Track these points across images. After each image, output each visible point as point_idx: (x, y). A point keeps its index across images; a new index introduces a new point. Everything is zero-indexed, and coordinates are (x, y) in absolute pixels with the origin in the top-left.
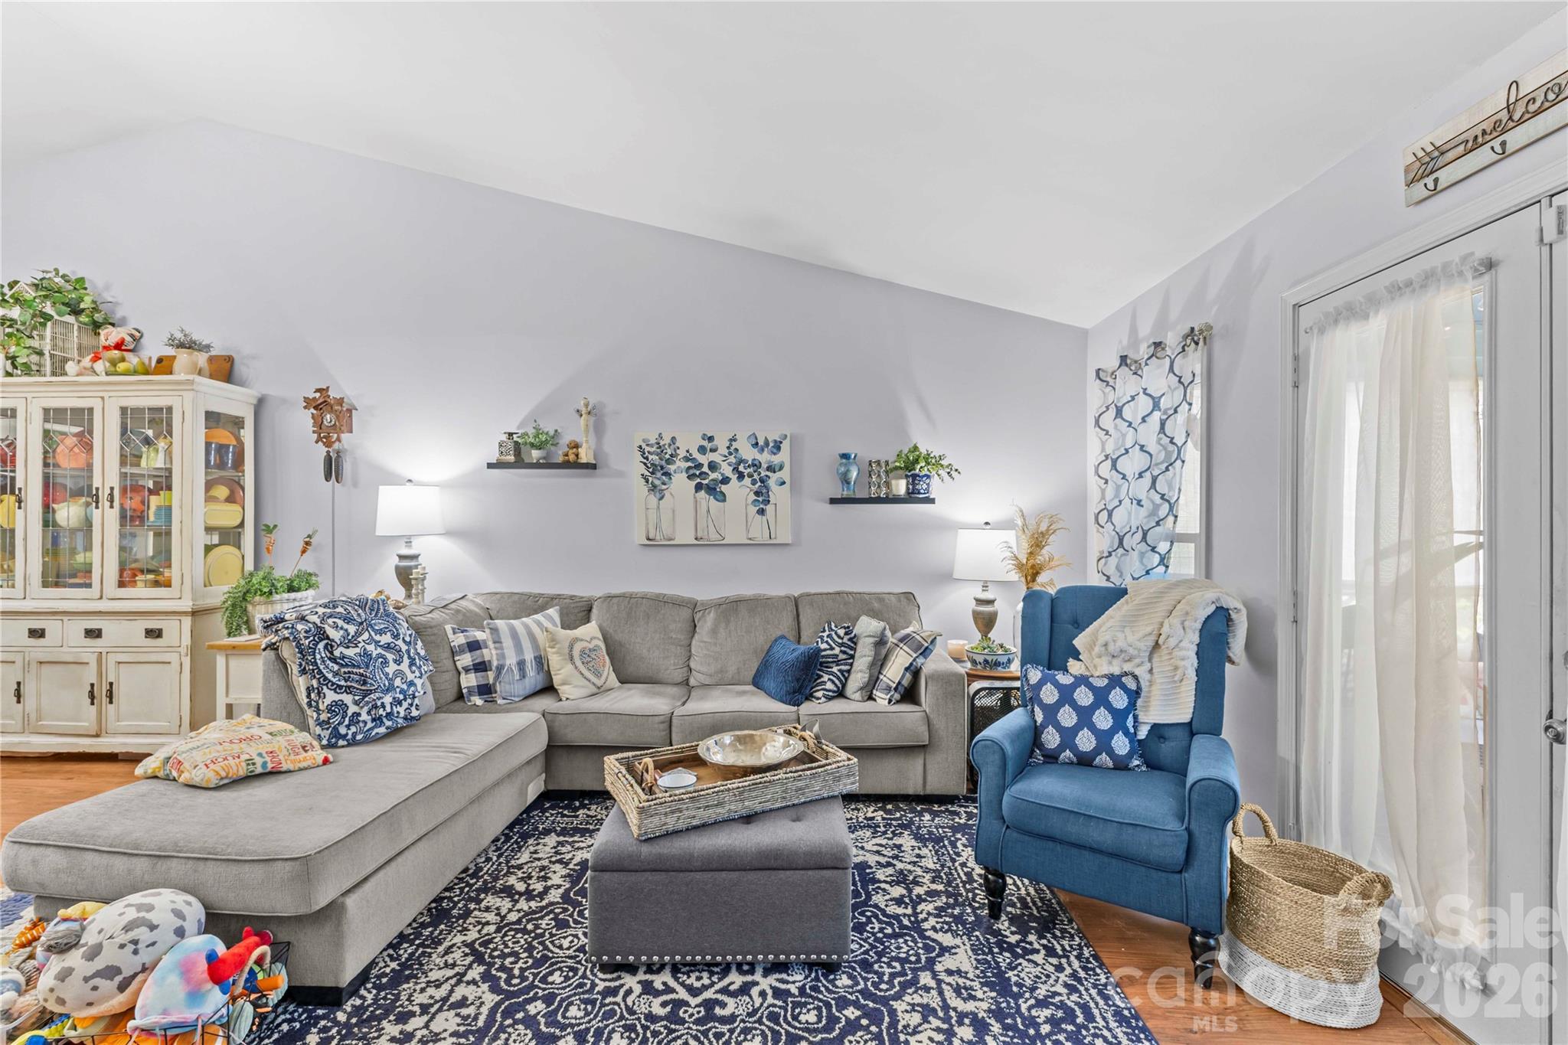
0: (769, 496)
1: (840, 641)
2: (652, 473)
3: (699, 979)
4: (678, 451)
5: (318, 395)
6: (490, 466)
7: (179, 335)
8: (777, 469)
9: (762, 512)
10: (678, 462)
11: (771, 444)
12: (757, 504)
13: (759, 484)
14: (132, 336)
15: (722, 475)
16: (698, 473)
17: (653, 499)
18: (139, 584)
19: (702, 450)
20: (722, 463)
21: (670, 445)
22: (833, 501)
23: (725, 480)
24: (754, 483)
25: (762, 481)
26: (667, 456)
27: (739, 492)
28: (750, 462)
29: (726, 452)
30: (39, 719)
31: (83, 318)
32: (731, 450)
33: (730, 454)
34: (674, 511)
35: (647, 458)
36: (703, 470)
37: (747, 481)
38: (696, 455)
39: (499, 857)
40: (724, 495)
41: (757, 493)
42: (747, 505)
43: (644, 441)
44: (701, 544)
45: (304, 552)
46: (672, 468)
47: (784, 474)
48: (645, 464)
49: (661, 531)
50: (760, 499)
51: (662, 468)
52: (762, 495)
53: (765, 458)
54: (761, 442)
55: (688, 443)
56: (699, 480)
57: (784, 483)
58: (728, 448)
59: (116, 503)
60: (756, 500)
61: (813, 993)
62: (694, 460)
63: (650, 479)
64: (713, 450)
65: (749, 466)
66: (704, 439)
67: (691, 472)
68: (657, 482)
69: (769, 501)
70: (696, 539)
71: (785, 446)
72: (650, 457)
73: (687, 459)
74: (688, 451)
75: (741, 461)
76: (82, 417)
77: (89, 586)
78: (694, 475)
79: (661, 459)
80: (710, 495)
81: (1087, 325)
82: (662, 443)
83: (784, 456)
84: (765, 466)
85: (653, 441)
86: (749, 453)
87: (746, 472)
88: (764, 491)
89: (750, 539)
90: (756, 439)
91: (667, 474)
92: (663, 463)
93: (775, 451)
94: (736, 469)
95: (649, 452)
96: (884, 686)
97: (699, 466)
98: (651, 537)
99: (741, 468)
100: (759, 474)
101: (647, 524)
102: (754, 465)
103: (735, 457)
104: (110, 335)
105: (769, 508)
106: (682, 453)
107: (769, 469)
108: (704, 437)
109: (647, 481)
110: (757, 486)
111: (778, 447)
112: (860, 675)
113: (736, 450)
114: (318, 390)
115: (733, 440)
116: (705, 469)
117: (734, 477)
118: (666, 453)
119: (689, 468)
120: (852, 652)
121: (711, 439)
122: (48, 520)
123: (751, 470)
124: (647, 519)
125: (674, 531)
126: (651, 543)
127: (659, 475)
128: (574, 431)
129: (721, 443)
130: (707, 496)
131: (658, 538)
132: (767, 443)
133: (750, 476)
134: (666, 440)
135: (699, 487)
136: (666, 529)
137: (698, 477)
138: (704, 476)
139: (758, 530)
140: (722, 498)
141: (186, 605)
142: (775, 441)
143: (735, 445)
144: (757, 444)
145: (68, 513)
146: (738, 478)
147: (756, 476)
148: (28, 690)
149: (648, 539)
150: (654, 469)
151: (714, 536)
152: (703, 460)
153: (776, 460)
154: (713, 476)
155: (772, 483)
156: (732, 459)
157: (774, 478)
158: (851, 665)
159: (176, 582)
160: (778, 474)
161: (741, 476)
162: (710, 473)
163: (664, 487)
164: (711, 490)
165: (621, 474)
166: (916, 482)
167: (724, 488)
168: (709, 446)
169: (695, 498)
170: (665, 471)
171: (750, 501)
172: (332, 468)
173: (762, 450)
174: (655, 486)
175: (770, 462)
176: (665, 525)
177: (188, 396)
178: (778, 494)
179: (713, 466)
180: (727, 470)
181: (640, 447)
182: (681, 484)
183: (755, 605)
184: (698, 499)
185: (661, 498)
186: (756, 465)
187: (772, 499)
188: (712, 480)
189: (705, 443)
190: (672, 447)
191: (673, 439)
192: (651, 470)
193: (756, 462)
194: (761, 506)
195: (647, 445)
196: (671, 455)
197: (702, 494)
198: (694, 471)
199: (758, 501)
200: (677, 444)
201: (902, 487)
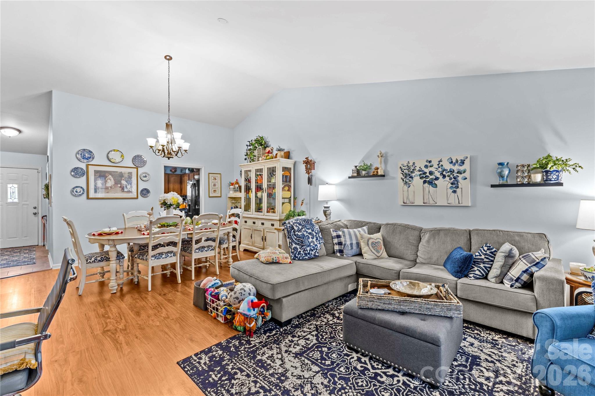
0: (458, 185)
1: (485, 252)
2: (405, 177)
3: (377, 365)
4: (416, 168)
5: (306, 160)
6: (349, 178)
7: (278, 148)
8: (462, 173)
9: (455, 192)
10: (416, 172)
11: (459, 162)
12: (452, 188)
13: (453, 179)
14: (271, 149)
15: (435, 176)
16: (424, 176)
17: (406, 187)
18: (270, 212)
19: (426, 166)
20: (435, 171)
21: (412, 166)
22: (493, 186)
23: (437, 179)
24: (451, 179)
25: (455, 178)
26: (411, 170)
27: (443, 182)
28: (449, 170)
29: (437, 167)
30: (254, 243)
31: (263, 147)
32: (440, 165)
33: (439, 167)
34: (414, 192)
35: (403, 172)
36: (427, 175)
37: (447, 178)
38: (424, 169)
39: (335, 304)
40: (436, 185)
41: (452, 184)
42: (447, 189)
43: (402, 165)
44: (425, 205)
45: (302, 205)
46: (413, 175)
47: (467, 175)
48: (402, 174)
49: (409, 199)
50: (454, 186)
51: (409, 175)
52: (455, 185)
53: (456, 168)
54: (454, 161)
55: (421, 164)
56: (425, 179)
57: (466, 178)
58: (438, 165)
59: (266, 192)
60: (451, 187)
61: (419, 391)
62: (423, 171)
63: (405, 179)
64: (431, 166)
65: (448, 172)
66: (427, 162)
67: (422, 176)
68: (407, 181)
69: (458, 187)
70: (424, 203)
71: (467, 162)
72: (404, 171)
73: (419, 171)
74: (420, 168)
75: (444, 170)
76: (261, 170)
77: (262, 212)
78: (423, 177)
79: (409, 171)
80: (430, 185)
82: (409, 165)
83: (467, 166)
84: (456, 171)
85: (406, 165)
86: (448, 166)
87: (447, 175)
88: (456, 182)
89: (449, 204)
90: (452, 160)
91: (411, 177)
92: (410, 173)
93: (461, 164)
94: (442, 174)
95: (404, 169)
96: (509, 278)
97: (425, 173)
98: (405, 202)
99: (444, 173)
100: (453, 175)
101: (403, 197)
102: (450, 171)
103: (441, 169)
104: (268, 149)
105: (459, 190)
106: (417, 168)
107: (458, 173)
108: (427, 161)
109: (403, 180)
110: (452, 180)
111: (463, 162)
112: (495, 270)
113: (442, 165)
114: (306, 158)
115: (441, 161)
116: (428, 174)
117: (441, 177)
118: (411, 169)
119: (421, 174)
120: (492, 259)
121: (430, 162)
122: (256, 197)
123: (449, 174)
124: (403, 195)
125: (414, 199)
126: (405, 204)
127: (408, 178)
128: (376, 163)
129: (435, 163)
130: (429, 186)
131: (408, 202)
132: (457, 161)
133: (449, 176)
134: (411, 164)
135: (425, 182)
136: (411, 199)
137: (425, 178)
138: (427, 177)
139: (453, 199)
140: (436, 186)
141: (278, 218)
142: (461, 160)
143: (441, 163)
144: (452, 162)
145: (259, 194)
146: (443, 177)
147: (451, 176)
148: (253, 236)
149: (404, 203)
150: (406, 175)
151: (432, 202)
152: (427, 171)
153: (462, 168)
154: (431, 177)
155: (460, 179)
156: (440, 170)
157: (460, 177)
158: (492, 265)
159: (276, 212)
160: (463, 175)
161: (444, 177)
162: (430, 176)
163: (410, 182)
164: (430, 183)
165: (394, 178)
166: (548, 175)
167: (436, 182)
169: (423, 186)
170: (410, 176)
171: (449, 187)
172: (310, 181)
173: (455, 164)
174: (406, 182)
175: (459, 169)
176: (411, 197)
177: (279, 163)
178: (462, 183)
179: (431, 173)
180: (438, 174)
181: (401, 167)
182: (417, 181)
183: (447, 231)
184: (425, 187)
185: (409, 187)
186: (452, 171)
187: (460, 186)
188: (431, 179)
189: (428, 164)
190: (413, 166)
191: (414, 163)
192: (405, 176)
193: (452, 170)
194: (454, 189)
195: (403, 166)
196: (413, 170)
197: (426, 185)
198: (423, 175)
199: (453, 187)
200: (415, 165)
201: (538, 178)
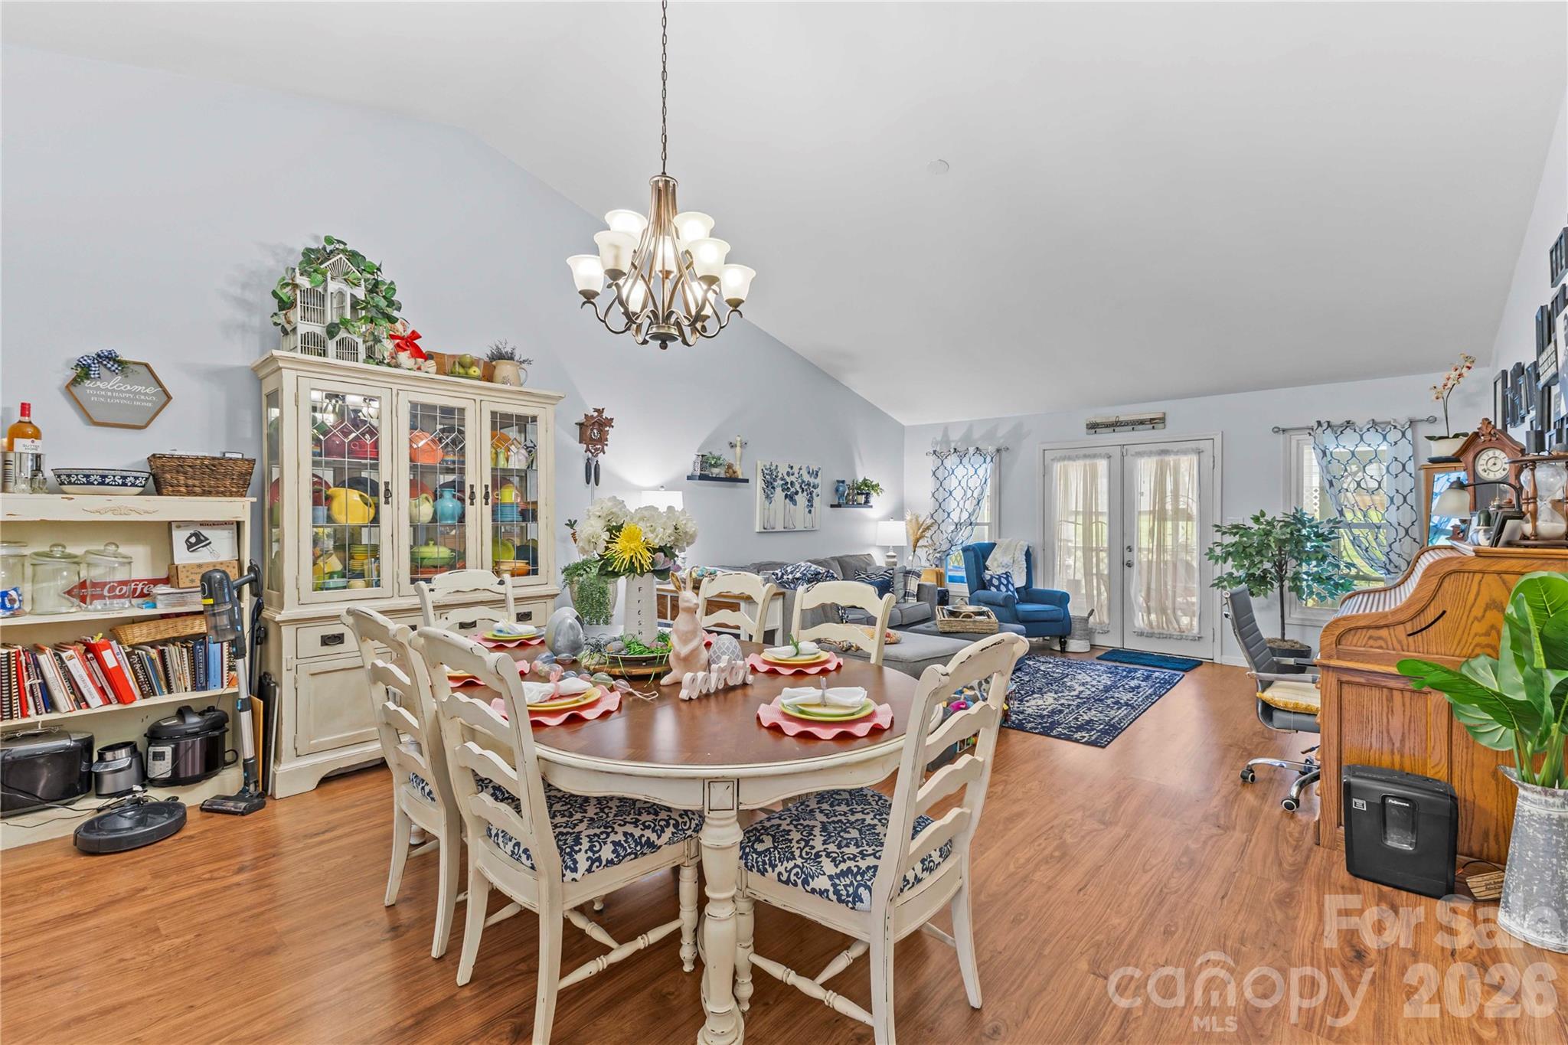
0: (813, 502)
2: (767, 487)
4: (778, 474)
5: (596, 414)
6: (689, 477)
8: (816, 487)
9: (810, 512)
10: (778, 480)
11: (815, 472)
12: (808, 507)
13: (809, 495)
15: (796, 489)
17: (767, 503)
19: (788, 474)
20: (796, 482)
21: (775, 470)
22: (832, 506)
23: (797, 493)
24: (807, 494)
25: (811, 493)
26: (774, 477)
27: (801, 499)
28: (806, 483)
29: (797, 476)
33: (799, 477)
34: (775, 511)
35: (765, 477)
37: (805, 493)
38: (786, 477)
40: (796, 501)
41: (808, 501)
42: (804, 507)
43: (764, 466)
44: (786, 531)
46: (776, 484)
47: (818, 490)
48: (764, 481)
49: (770, 523)
50: (810, 504)
51: (771, 484)
52: (810, 502)
53: (812, 480)
54: (811, 471)
55: (783, 469)
56: (786, 492)
57: (818, 495)
58: (798, 473)
60: (808, 505)
62: (784, 480)
63: (766, 490)
64: (793, 475)
65: (806, 485)
67: (783, 487)
68: (769, 493)
69: (813, 506)
70: (784, 528)
71: (819, 474)
72: (767, 477)
73: (782, 479)
74: (782, 474)
75: (803, 482)
78: (785, 489)
79: (771, 478)
80: (790, 501)
81: (905, 423)
83: (819, 480)
85: (768, 466)
86: (806, 478)
87: (805, 488)
88: (811, 499)
89: (805, 527)
90: (809, 469)
91: (773, 488)
92: (772, 481)
93: (815, 477)
94: (801, 486)
95: (766, 474)
97: (787, 483)
98: (765, 527)
99: (803, 486)
100: (810, 489)
101: (764, 519)
105: (813, 509)
106: (780, 476)
107: (813, 486)
108: (789, 466)
109: (765, 492)
110: (809, 497)
111: (817, 475)
113: (801, 475)
114: (596, 410)
115: (800, 469)
116: (789, 486)
117: (800, 491)
118: (773, 475)
119: (783, 484)
121: (792, 467)
123: (807, 487)
124: (764, 515)
125: (775, 523)
126: (767, 531)
127: (770, 488)
129: (796, 470)
131: (768, 527)
132: (813, 472)
133: (806, 490)
134: (773, 467)
135: (786, 496)
136: (772, 522)
138: (788, 489)
139: (808, 522)
140: (795, 504)
143: (801, 472)
144: (809, 472)
147: (808, 491)
151: (791, 526)
152: (788, 480)
153: (817, 481)
154: (792, 490)
155: (814, 495)
156: (800, 480)
157: (815, 491)
159: (541, 569)
161: (803, 490)
162: (791, 488)
163: (772, 496)
164: (791, 498)
167: (796, 497)
168: (791, 471)
169: (784, 503)
170: (772, 486)
171: (806, 505)
172: (592, 474)
173: (811, 476)
174: (768, 495)
175: (814, 482)
176: (771, 519)
178: (816, 501)
179: (792, 483)
180: (797, 486)
181: (762, 470)
182: (779, 494)
184: (786, 504)
185: (770, 503)
186: (808, 484)
187: (814, 504)
188: (792, 492)
189: (789, 470)
191: (777, 466)
192: (767, 485)
194: (810, 508)
195: (766, 469)
196: (776, 476)
197: (787, 500)
198: (785, 486)
200: (778, 470)
201: (862, 499)
